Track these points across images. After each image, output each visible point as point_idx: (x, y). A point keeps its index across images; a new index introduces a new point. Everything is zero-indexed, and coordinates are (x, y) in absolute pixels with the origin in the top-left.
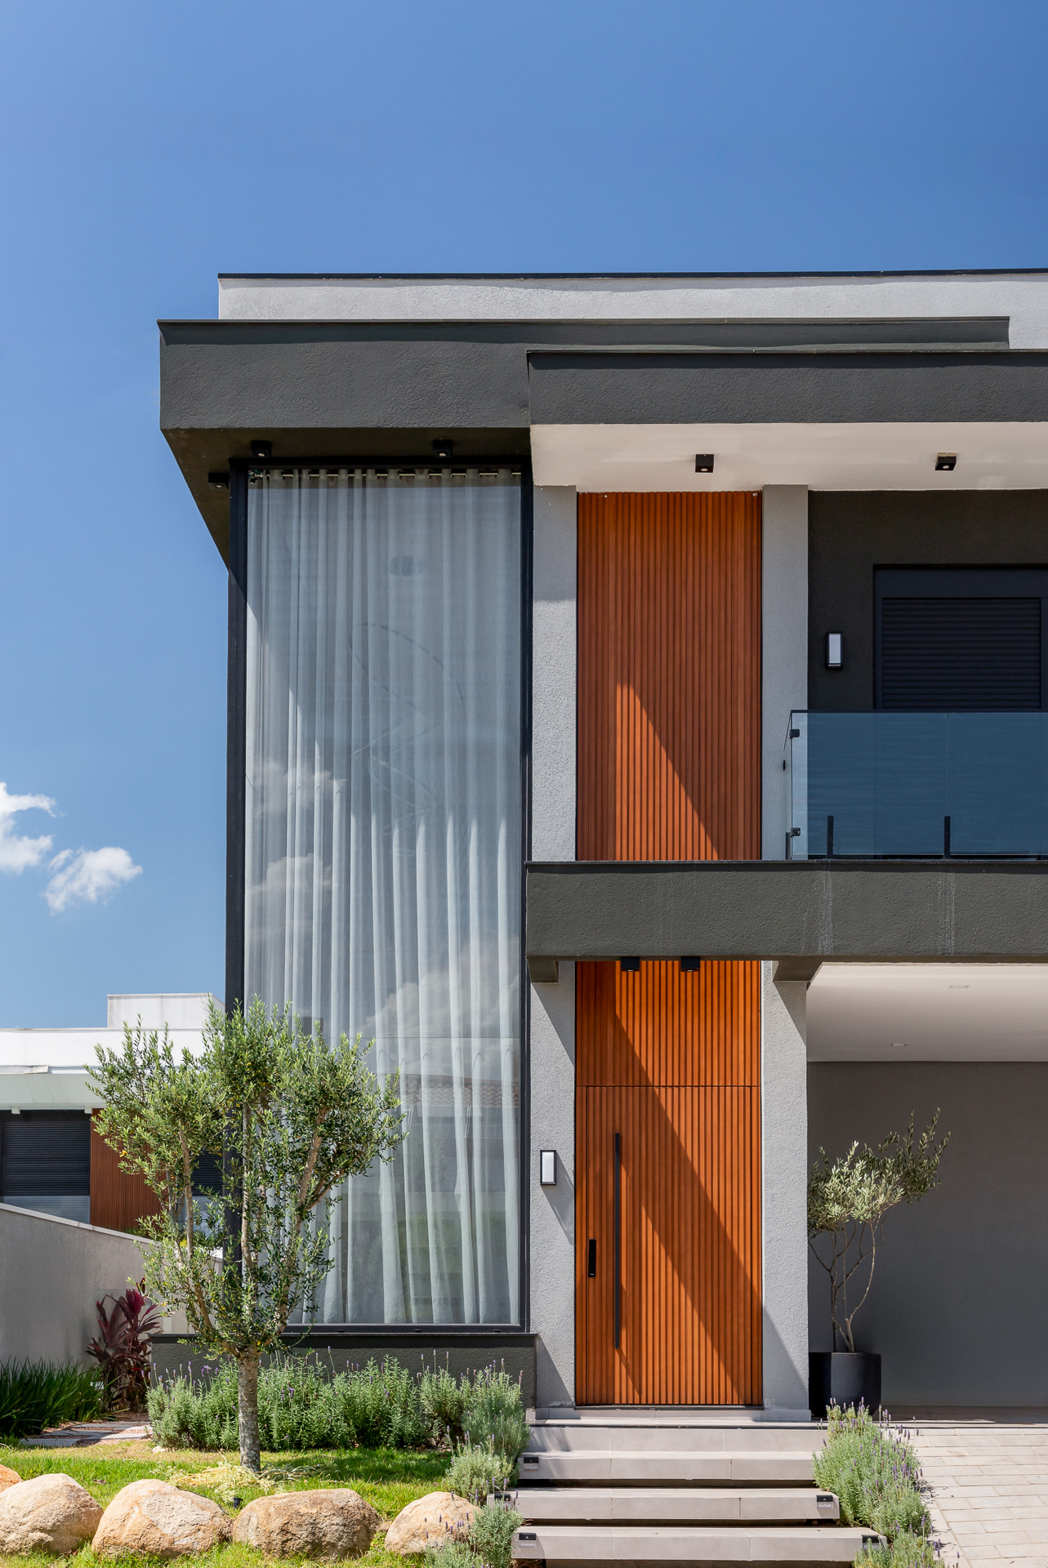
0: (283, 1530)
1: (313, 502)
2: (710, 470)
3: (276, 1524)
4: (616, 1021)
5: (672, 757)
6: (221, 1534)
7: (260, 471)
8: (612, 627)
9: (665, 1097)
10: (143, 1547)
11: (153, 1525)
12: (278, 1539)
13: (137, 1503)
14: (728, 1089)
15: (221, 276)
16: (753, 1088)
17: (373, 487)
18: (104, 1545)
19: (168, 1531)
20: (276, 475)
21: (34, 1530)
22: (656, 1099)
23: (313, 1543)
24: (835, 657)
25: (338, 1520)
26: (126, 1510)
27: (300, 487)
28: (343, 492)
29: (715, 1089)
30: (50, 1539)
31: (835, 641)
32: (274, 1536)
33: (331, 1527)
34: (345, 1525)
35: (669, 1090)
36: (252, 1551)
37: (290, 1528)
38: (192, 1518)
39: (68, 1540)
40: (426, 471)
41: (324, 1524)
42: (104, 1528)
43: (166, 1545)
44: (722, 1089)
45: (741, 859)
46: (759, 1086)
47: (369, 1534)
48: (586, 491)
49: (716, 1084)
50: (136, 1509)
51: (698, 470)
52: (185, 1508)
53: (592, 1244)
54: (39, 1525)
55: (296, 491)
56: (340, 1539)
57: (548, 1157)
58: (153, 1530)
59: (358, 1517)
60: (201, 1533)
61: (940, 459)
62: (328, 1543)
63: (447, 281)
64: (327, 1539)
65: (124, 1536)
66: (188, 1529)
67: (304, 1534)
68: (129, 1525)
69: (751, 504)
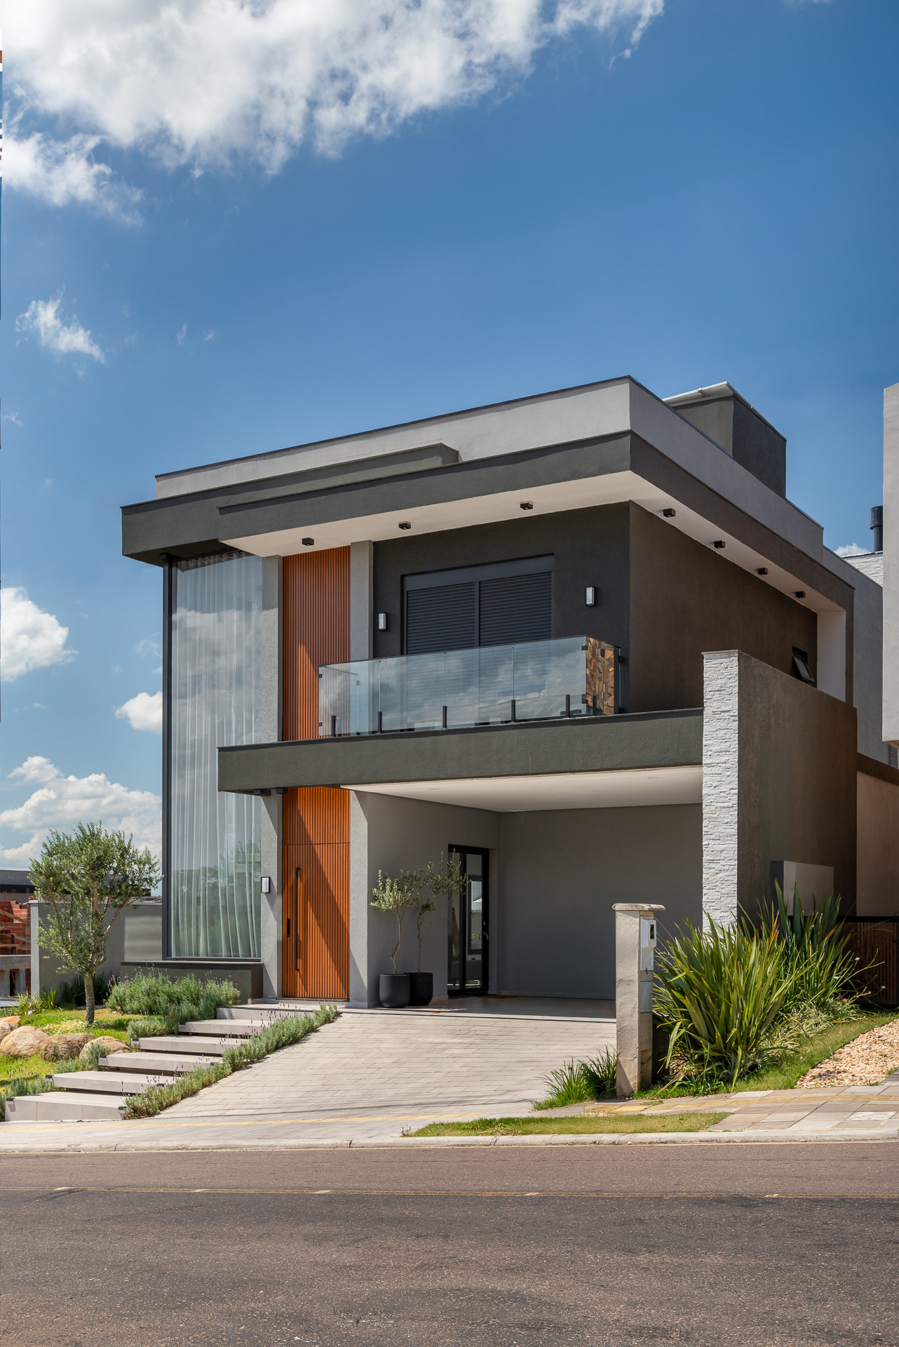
0: (45, 1049)
2: (313, 544)
4: (299, 814)
6: (40, 1049)
9: (317, 848)
10: (9, 1053)
11: (14, 1045)
12: (44, 1052)
13: (21, 1033)
19: (19, 1047)
22: (314, 849)
24: (382, 625)
25: (65, 1046)
31: (382, 617)
35: (319, 846)
37: (48, 1049)
38: (31, 1042)
41: (59, 1048)
43: (16, 1053)
46: (350, 843)
47: (79, 1052)
48: (286, 556)
50: (17, 1037)
51: (306, 545)
52: (33, 1039)
53: (288, 920)
57: (266, 880)
60: (32, 1049)
61: (400, 525)
64: (60, 1053)
66: (28, 1047)
69: (343, 554)
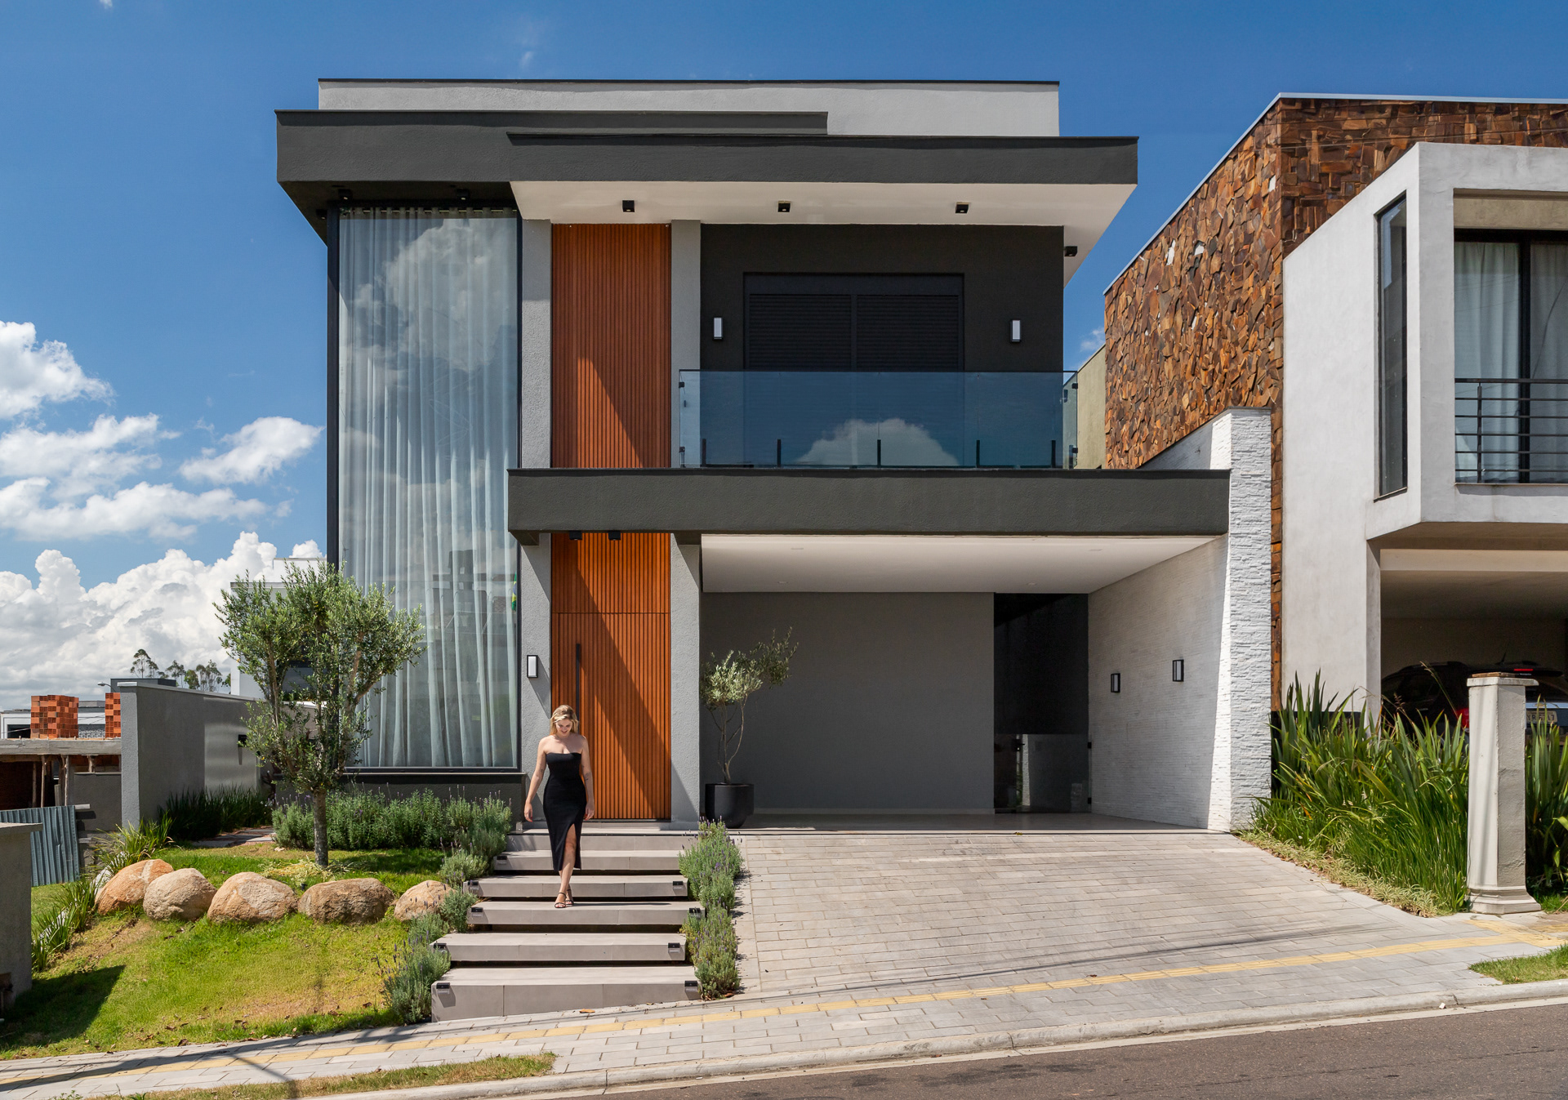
0: (326, 906)
1: (383, 228)
2: (633, 210)
3: (322, 901)
4: (578, 573)
5: (613, 401)
6: (290, 907)
7: (348, 209)
8: (575, 313)
9: (609, 621)
10: (238, 915)
11: (245, 902)
12: (322, 911)
13: (236, 888)
14: (650, 615)
15: (320, 80)
16: (666, 614)
17: (422, 218)
18: (214, 915)
19: (255, 906)
20: (359, 211)
21: (171, 905)
22: (603, 624)
23: (345, 914)
24: (718, 333)
25: (362, 899)
26: (228, 892)
27: (374, 218)
28: (402, 222)
29: (642, 615)
30: (182, 910)
31: (718, 322)
32: (320, 909)
33: (357, 903)
34: (367, 902)
35: (612, 616)
36: (307, 918)
37: (331, 905)
38: (272, 897)
39: (193, 911)
40: (456, 209)
41: (353, 902)
42: (216, 902)
43: (253, 914)
44: (646, 615)
45: (658, 467)
46: (669, 613)
47: (384, 907)
48: (558, 223)
49: (642, 612)
50: (235, 892)
51: (625, 210)
52: (268, 891)
54: (174, 902)
55: (372, 221)
56: (363, 911)
57: (532, 660)
58: (245, 905)
59: (377, 897)
60: (277, 907)
61: (780, 205)
62: (356, 913)
63: (467, 84)
64: (355, 911)
65: (226, 910)
66: (268, 905)
67: (339, 908)
68: (229, 902)
69: (662, 233)
